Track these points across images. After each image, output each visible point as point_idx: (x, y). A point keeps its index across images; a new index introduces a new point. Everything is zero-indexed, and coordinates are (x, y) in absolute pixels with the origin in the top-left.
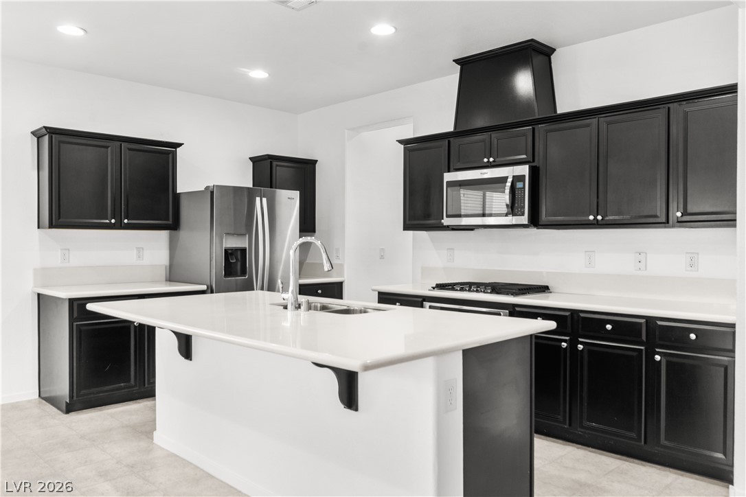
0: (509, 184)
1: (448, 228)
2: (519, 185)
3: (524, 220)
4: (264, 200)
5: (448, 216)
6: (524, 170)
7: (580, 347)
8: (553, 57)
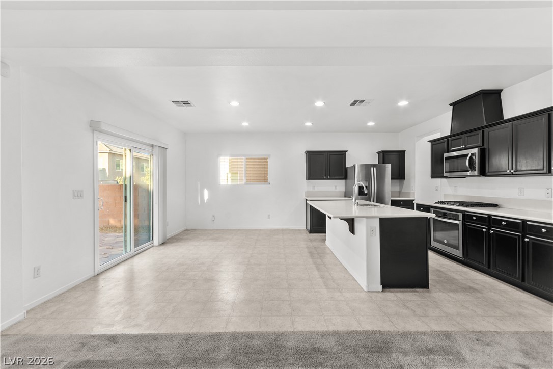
0: (468, 158)
1: (446, 177)
2: (474, 157)
3: (476, 173)
4: (375, 168)
5: (445, 172)
6: (475, 151)
7: (491, 232)
8: (502, 93)
